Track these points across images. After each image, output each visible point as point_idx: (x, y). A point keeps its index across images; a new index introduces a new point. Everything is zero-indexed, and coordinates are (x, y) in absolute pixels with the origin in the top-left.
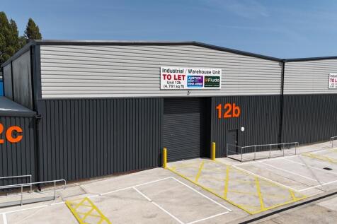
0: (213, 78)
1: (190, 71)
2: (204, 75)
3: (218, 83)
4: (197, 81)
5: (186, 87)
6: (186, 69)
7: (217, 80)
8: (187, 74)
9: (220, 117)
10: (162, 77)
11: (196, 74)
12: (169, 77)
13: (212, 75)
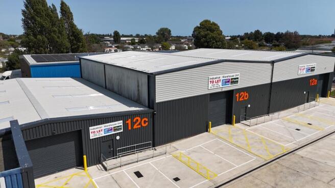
0: (235, 79)
1: (223, 77)
2: (230, 78)
3: (238, 81)
4: (227, 82)
5: (221, 86)
6: (221, 76)
7: (237, 80)
8: (222, 79)
9: (238, 100)
10: (210, 83)
11: (226, 78)
12: (212, 82)
13: (235, 77)
